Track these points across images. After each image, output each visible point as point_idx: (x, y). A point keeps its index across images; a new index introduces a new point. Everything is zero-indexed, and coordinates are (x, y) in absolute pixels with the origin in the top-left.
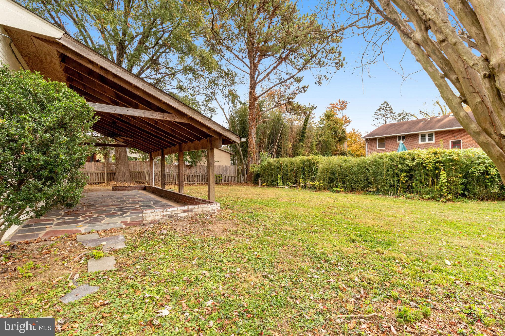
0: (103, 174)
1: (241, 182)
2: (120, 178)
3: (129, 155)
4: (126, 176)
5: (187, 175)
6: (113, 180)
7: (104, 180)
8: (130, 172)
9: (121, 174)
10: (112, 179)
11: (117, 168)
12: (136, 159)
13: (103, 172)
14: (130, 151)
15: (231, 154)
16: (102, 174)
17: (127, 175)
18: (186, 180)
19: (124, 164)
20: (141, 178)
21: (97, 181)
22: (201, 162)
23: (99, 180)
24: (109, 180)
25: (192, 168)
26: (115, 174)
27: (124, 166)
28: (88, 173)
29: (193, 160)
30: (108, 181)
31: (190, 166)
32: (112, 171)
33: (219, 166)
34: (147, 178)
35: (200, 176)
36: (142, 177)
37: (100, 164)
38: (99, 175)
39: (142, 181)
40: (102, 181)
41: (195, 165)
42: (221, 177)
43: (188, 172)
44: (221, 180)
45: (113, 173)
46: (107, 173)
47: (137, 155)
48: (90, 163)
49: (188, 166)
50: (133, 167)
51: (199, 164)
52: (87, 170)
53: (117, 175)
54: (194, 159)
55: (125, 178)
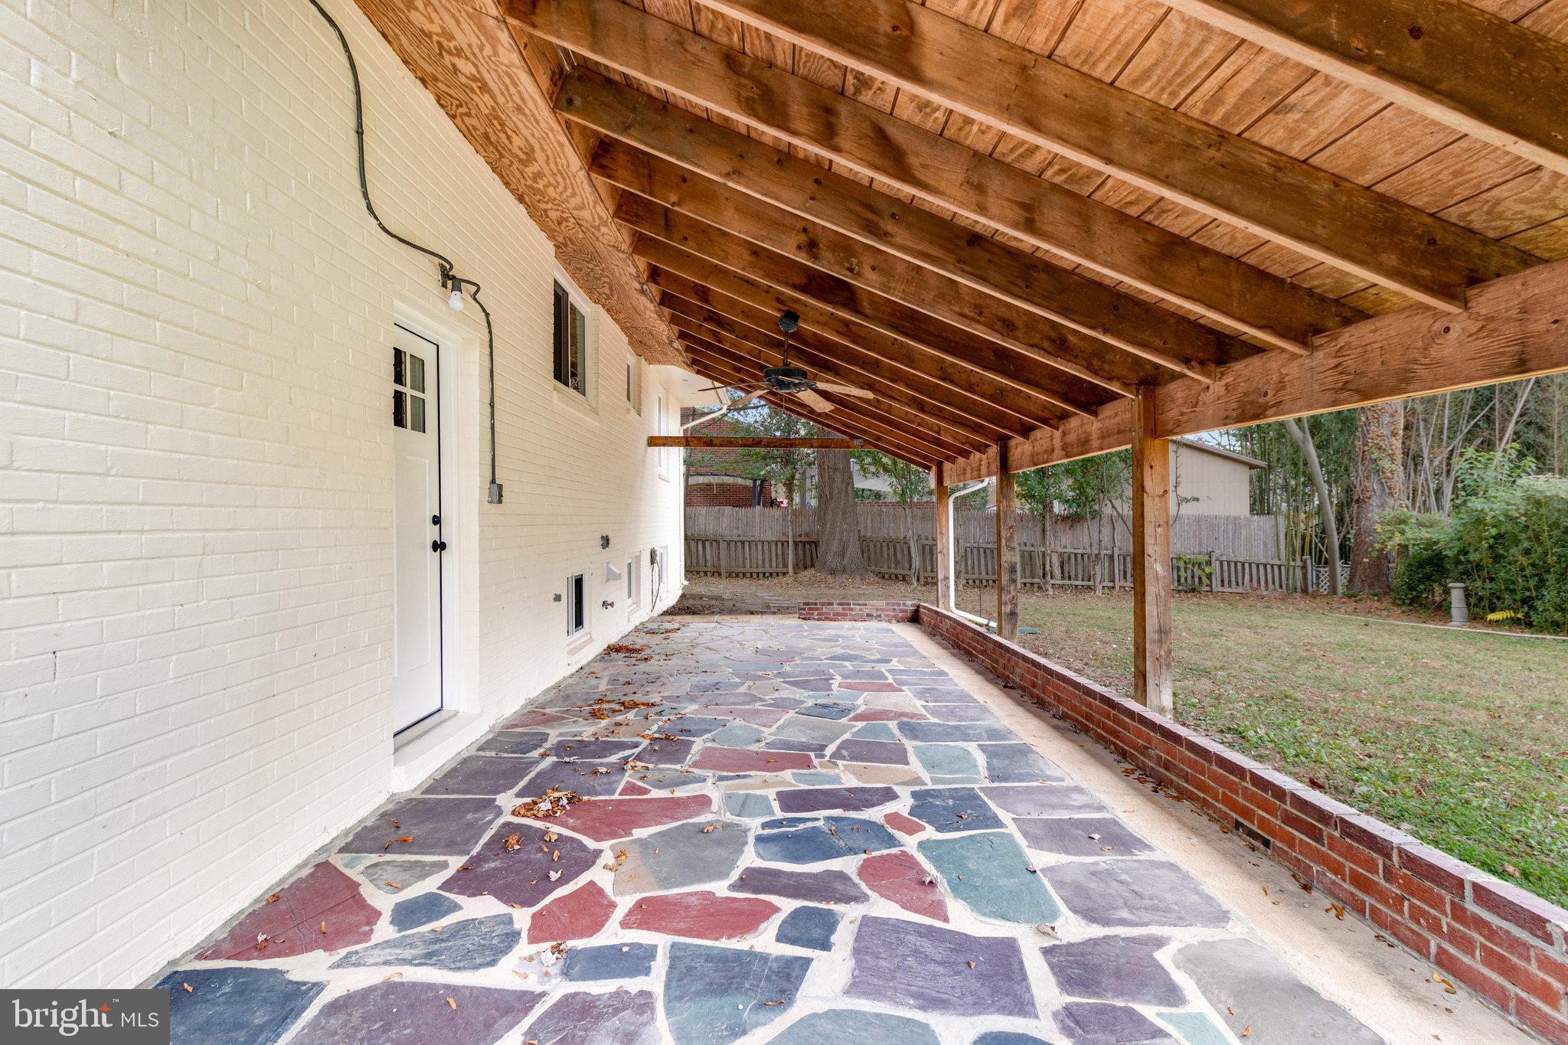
0: (784, 543)
1: (1305, 591)
2: (831, 559)
3: (860, 483)
4: (848, 555)
5: (1061, 555)
6: (812, 566)
7: (785, 565)
8: (862, 540)
9: (835, 547)
10: (808, 563)
11: (823, 525)
12: (878, 495)
13: (784, 539)
14: (863, 469)
15: (1252, 467)
16: (780, 544)
17: (853, 549)
18: (1057, 572)
19: (844, 514)
20: (897, 562)
21: (768, 569)
22: (1117, 503)
23: (774, 564)
24: (801, 565)
25: (1078, 526)
26: (816, 544)
27: (844, 519)
28: (743, 543)
29: (1083, 492)
30: (796, 567)
31: (1072, 520)
32: (807, 535)
33: (1198, 520)
34: (917, 562)
35: (1111, 557)
36: (899, 556)
37: (775, 512)
38: (773, 548)
39: (899, 571)
40: (780, 570)
41: (1096, 515)
42: (1209, 563)
43: (1063, 541)
44: (1209, 576)
45: (809, 542)
46: (796, 543)
47: (882, 484)
48: (750, 510)
49: (1064, 519)
50: (869, 525)
51: (1107, 510)
52: (741, 533)
53: (822, 549)
54: (1090, 492)
55: (845, 562)
